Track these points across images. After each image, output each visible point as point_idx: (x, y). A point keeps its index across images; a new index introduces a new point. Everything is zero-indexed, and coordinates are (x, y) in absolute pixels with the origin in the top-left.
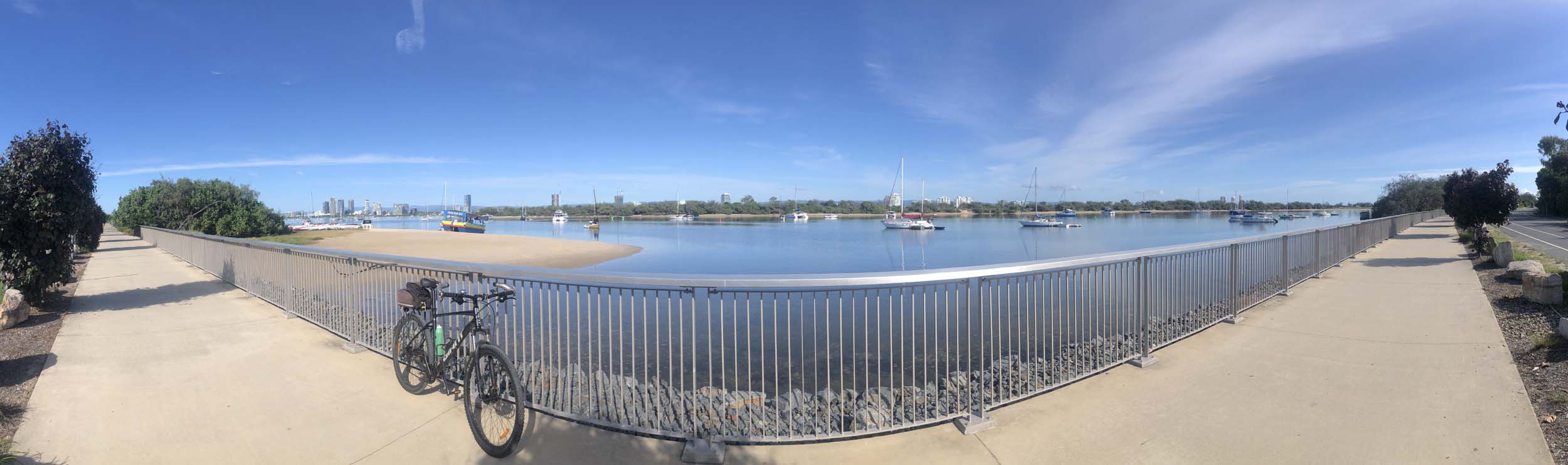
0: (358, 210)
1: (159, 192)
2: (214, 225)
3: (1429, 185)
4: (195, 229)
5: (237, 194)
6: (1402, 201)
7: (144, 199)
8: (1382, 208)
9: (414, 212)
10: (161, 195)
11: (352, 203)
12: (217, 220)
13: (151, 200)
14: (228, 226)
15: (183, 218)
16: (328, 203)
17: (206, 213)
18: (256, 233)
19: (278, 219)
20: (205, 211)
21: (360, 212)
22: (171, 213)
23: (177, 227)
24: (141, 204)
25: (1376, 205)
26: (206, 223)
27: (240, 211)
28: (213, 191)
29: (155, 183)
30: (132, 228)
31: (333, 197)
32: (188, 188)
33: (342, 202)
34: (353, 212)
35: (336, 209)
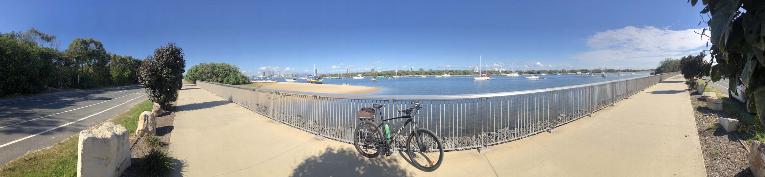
1: (202, 67)
2: (223, 80)
3: (676, 62)
4: (216, 81)
5: (231, 68)
6: (666, 68)
7: (197, 70)
8: (659, 71)
9: (296, 76)
10: (203, 69)
11: (273, 73)
12: (224, 78)
13: (200, 71)
14: (228, 81)
15: (212, 77)
16: (264, 73)
17: (220, 76)
18: (238, 83)
19: (246, 78)
20: (220, 75)
21: (276, 76)
22: (207, 76)
23: (209, 81)
24: (196, 72)
25: (656, 70)
26: (220, 79)
27: (232, 75)
28: (223, 67)
29: (201, 64)
30: (193, 81)
32: (214, 67)
33: (269, 72)
34: (274, 76)
35: (267, 75)
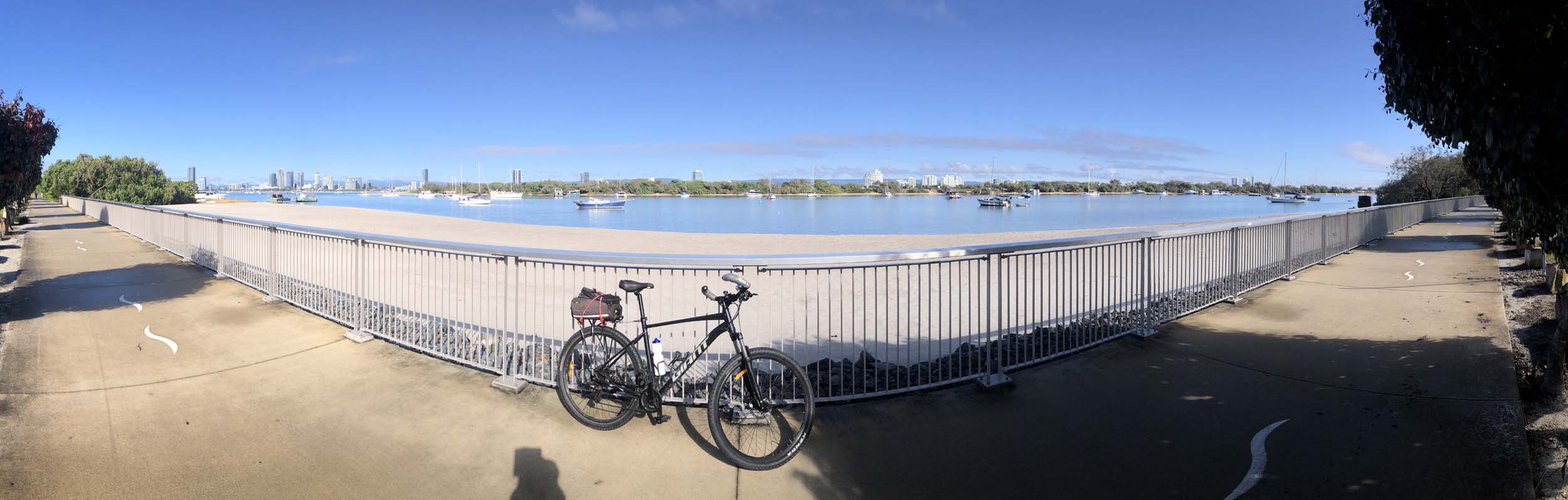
0: (307, 184)
9: (367, 186)
11: (302, 177)
16: (275, 175)
21: (309, 186)
31: (282, 169)
33: (291, 175)
34: (302, 185)
35: (283, 182)
